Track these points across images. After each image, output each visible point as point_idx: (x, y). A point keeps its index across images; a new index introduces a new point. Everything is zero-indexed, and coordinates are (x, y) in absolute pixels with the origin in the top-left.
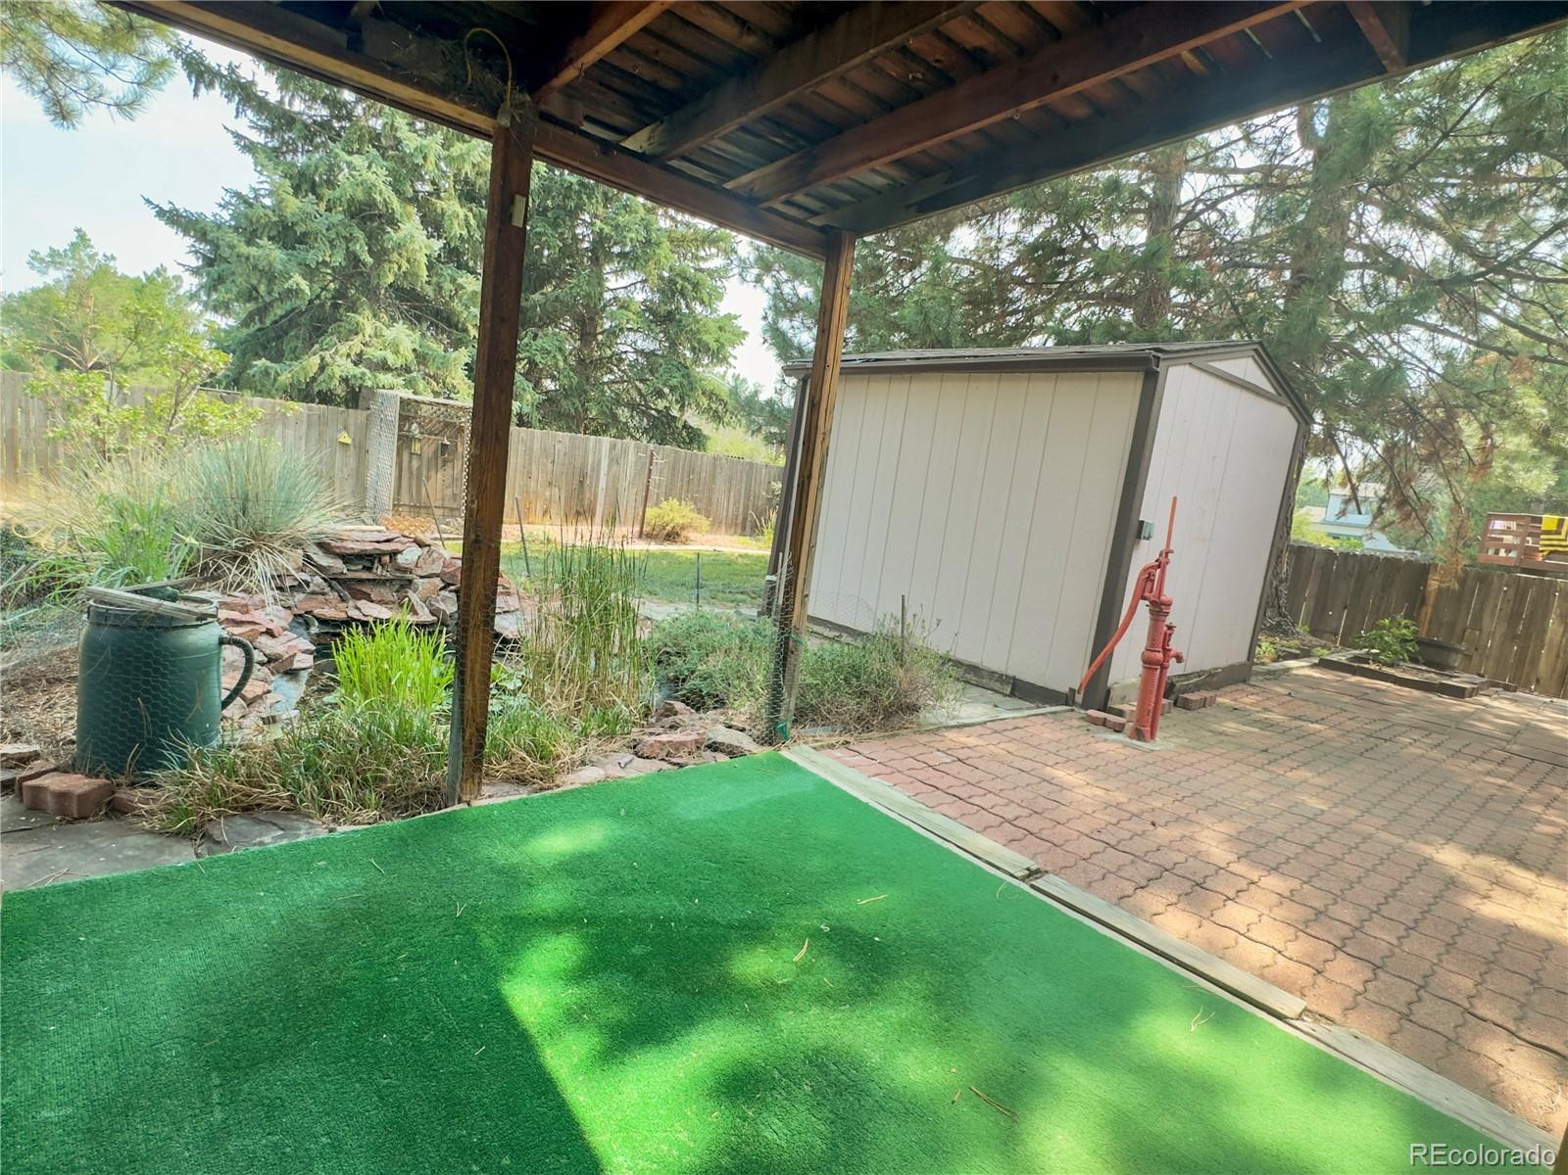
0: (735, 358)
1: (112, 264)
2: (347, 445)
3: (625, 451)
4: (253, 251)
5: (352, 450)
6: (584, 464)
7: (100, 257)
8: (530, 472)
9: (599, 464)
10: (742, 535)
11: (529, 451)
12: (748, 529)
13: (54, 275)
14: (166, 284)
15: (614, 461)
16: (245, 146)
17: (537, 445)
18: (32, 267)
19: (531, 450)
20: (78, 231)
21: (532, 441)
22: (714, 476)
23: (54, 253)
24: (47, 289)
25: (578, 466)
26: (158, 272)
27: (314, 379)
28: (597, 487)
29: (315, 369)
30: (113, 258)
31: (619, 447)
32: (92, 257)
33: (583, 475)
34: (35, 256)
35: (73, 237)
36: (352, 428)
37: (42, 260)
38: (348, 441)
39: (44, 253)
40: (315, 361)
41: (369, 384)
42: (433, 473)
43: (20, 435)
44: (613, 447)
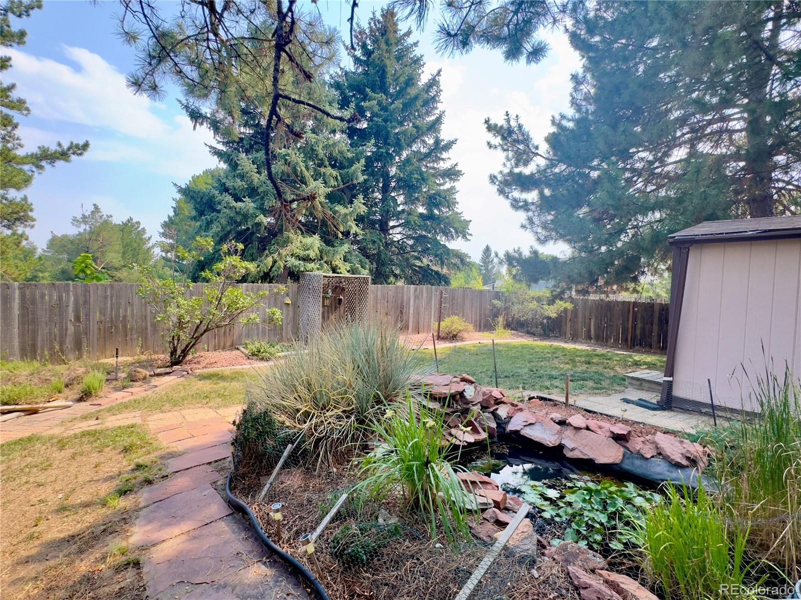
0: (471, 235)
1: (110, 219)
2: (288, 304)
3: (422, 291)
4: (240, 204)
5: (290, 308)
6: (402, 301)
7: (105, 216)
8: (377, 309)
9: (409, 300)
10: (479, 331)
11: (376, 298)
12: (482, 327)
13: (83, 228)
14: (133, 226)
15: (416, 297)
16: (215, 152)
17: (379, 293)
18: (73, 224)
19: (377, 296)
20: (95, 205)
21: (377, 291)
22: (464, 300)
23: (84, 217)
24: (80, 234)
25: (399, 302)
26: (128, 221)
27: (270, 270)
28: (409, 313)
29: (271, 264)
30: (111, 216)
31: (418, 290)
32: (101, 217)
33: (402, 307)
34: (75, 220)
35: (92, 208)
36: (290, 295)
37: (78, 221)
38: (290, 302)
39: (79, 217)
40: (270, 260)
41: (302, 269)
42: (330, 314)
43: (129, 318)
44: (416, 290)
